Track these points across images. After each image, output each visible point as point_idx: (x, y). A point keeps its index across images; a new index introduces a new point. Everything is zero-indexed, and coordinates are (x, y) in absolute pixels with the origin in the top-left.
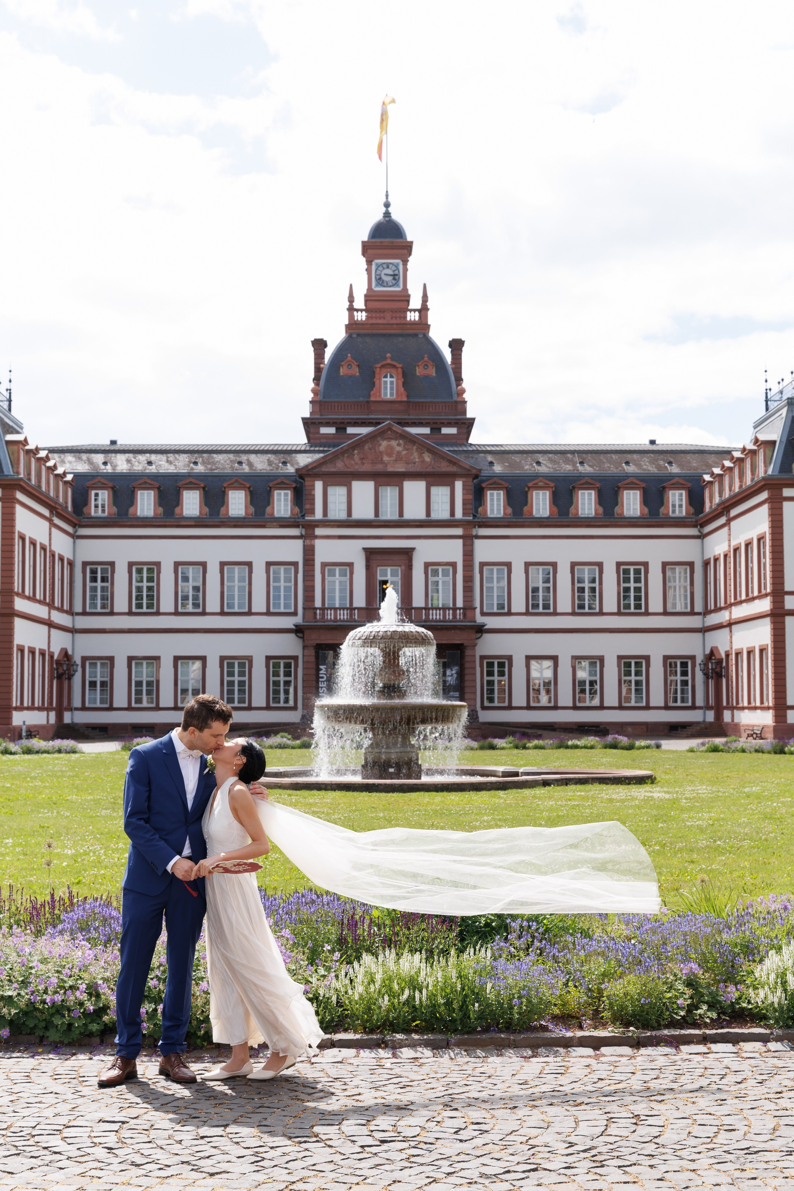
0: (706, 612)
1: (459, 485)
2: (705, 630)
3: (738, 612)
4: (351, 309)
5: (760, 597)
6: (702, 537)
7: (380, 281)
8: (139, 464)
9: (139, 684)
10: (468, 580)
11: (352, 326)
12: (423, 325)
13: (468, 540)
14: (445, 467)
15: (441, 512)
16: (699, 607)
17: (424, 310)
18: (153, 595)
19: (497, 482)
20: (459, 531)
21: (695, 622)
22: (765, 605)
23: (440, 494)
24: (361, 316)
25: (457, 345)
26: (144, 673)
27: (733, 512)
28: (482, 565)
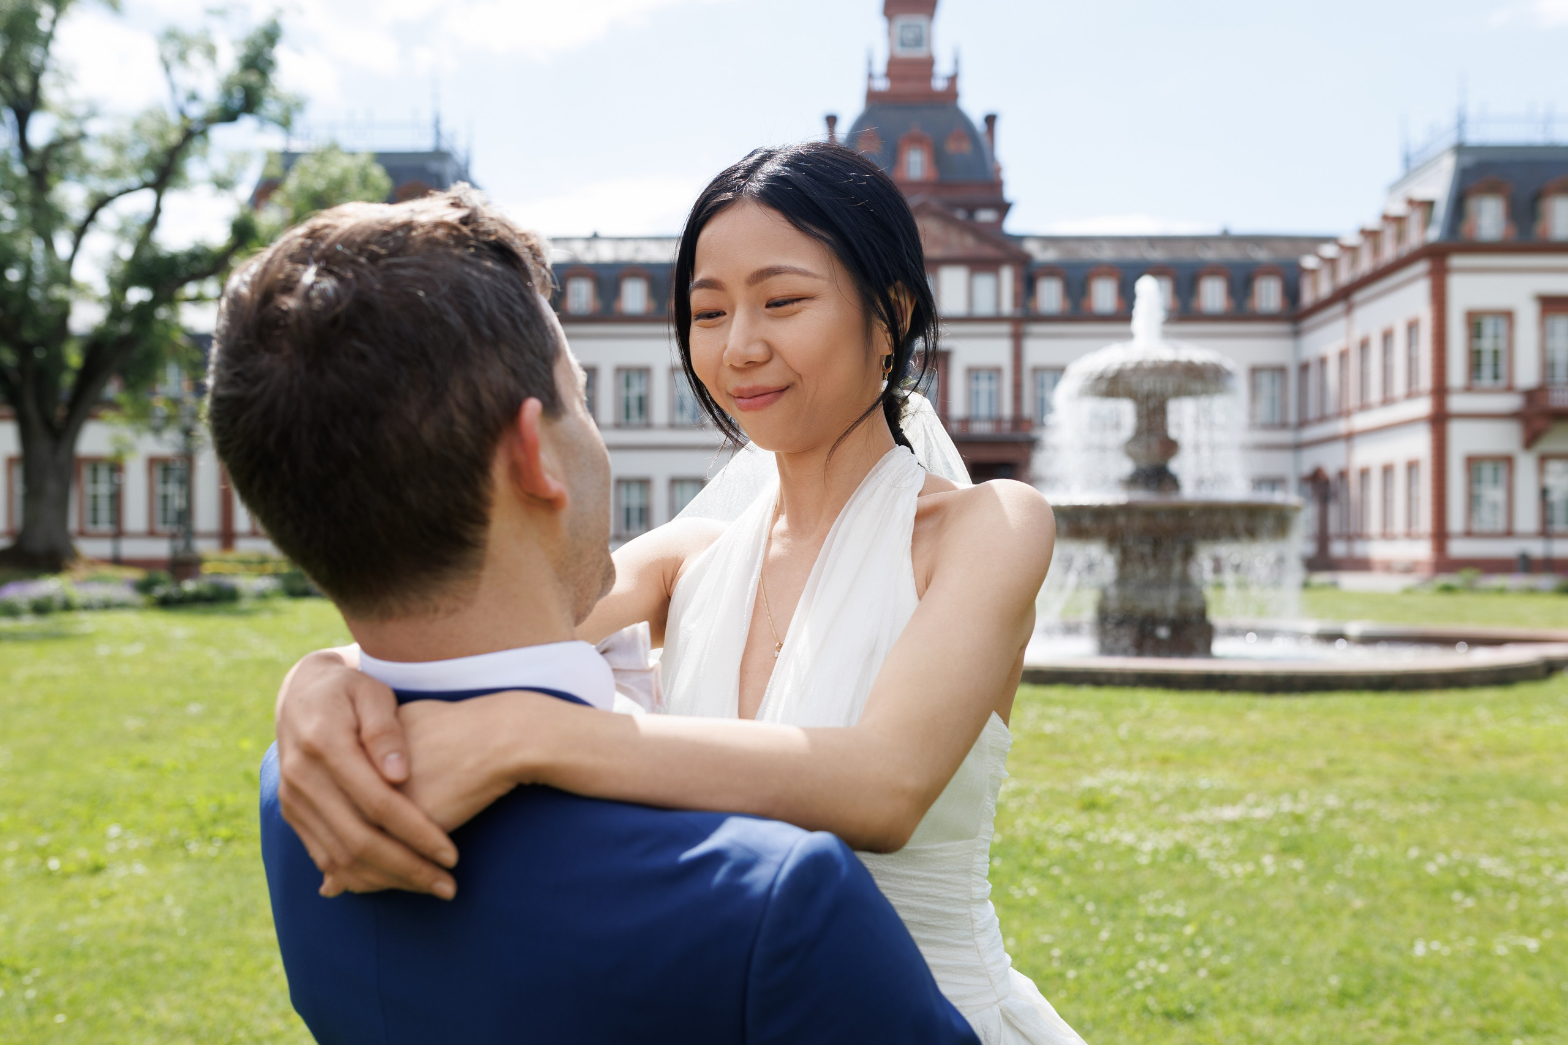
0: (1303, 424)
1: (1007, 275)
2: (1298, 447)
3: (1360, 421)
4: (871, 76)
5: (1411, 394)
6: (1297, 334)
7: (903, 44)
8: (626, 253)
9: (628, 511)
10: (1017, 386)
11: (872, 97)
12: (951, 94)
13: (1018, 338)
14: (988, 251)
15: (984, 306)
16: (1292, 417)
17: (953, 79)
18: (643, 405)
19: (1051, 270)
20: (1005, 328)
21: (1286, 437)
22: (1423, 407)
23: (984, 284)
24: (882, 85)
25: (990, 120)
26: (634, 498)
27: (1359, 296)
28: (1036, 370)
